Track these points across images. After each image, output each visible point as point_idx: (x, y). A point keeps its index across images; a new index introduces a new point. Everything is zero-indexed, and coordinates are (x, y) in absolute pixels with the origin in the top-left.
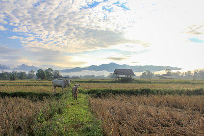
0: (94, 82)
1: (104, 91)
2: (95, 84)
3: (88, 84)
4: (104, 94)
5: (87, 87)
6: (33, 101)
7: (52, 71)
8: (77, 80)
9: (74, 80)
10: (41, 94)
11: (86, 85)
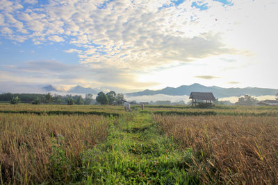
7: (115, 94)
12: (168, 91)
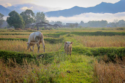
0: (105, 34)
1: (121, 52)
2: (107, 37)
3: (93, 37)
4: (121, 57)
5: (93, 43)
6: (8, 65)
7: (33, 14)
8: (75, 29)
9: (70, 30)
10: (19, 54)
11: (91, 40)
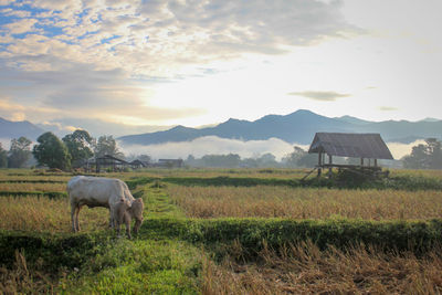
5: (206, 205)
7: (89, 139)
12: (232, 129)
